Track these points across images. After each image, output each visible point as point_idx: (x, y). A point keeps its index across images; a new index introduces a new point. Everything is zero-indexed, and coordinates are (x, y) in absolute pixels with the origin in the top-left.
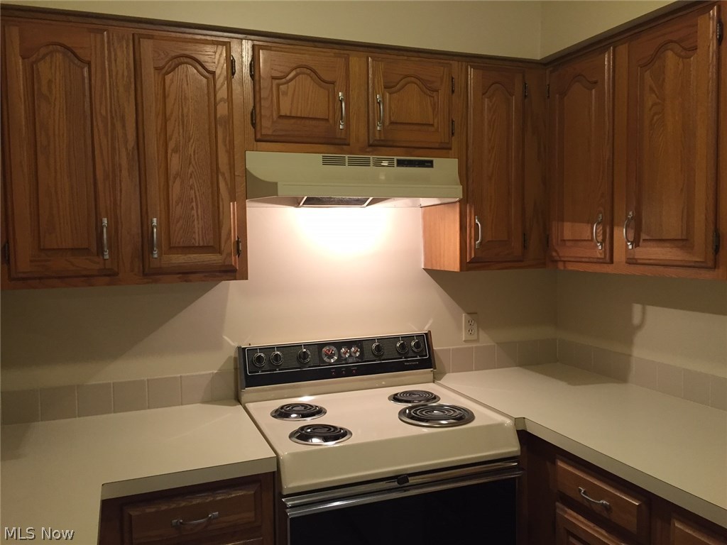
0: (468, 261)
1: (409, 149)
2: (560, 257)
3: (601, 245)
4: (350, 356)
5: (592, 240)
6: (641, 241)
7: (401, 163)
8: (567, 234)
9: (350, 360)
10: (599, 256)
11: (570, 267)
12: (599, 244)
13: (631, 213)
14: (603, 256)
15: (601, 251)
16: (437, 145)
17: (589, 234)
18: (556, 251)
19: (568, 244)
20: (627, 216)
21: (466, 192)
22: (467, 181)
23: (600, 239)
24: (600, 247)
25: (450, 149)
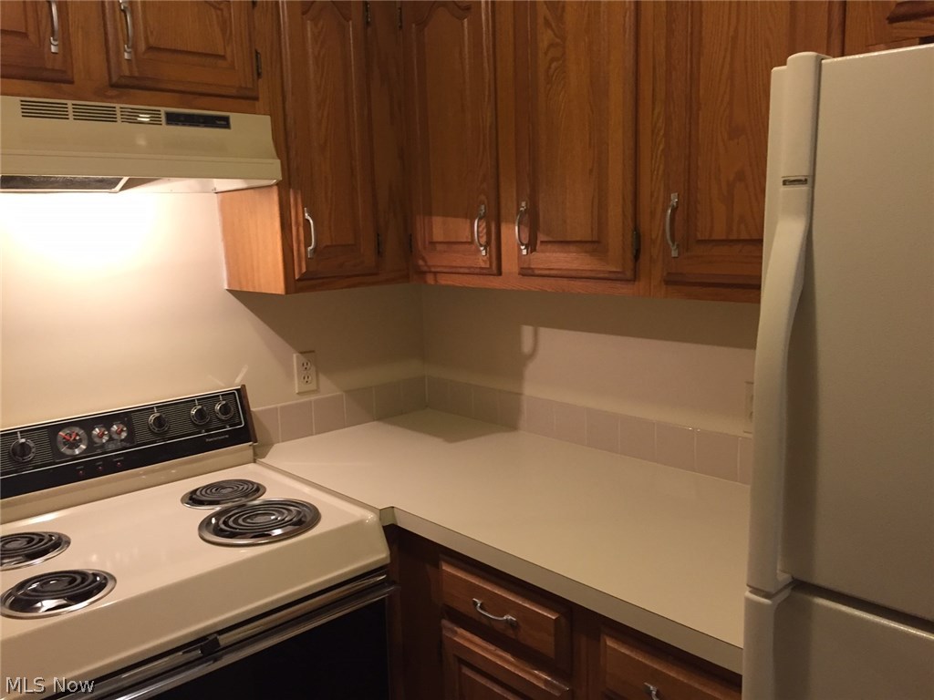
0: (297, 278)
1: (186, 95)
2: (429, 267)
3: (485, 249)
4: (111, 439)
5: (472, 242)
6: (539, 242)
7: (173, 119)
8: (438, 235)
9: (111, 446)
10: (483, 265)
11: (445, 280)
12: (482, 248)
13: (523, 204)
14: (488, 266)
15: (485, 258)
16: (233, 92)
17: (467, 233)
18: (424, 259)
19: (439, 247)
20: (518, 209)
21: (287, 169)
22: (288, 153)
23: (483, 240)
24: (484, 253)
25: (256, 99)
